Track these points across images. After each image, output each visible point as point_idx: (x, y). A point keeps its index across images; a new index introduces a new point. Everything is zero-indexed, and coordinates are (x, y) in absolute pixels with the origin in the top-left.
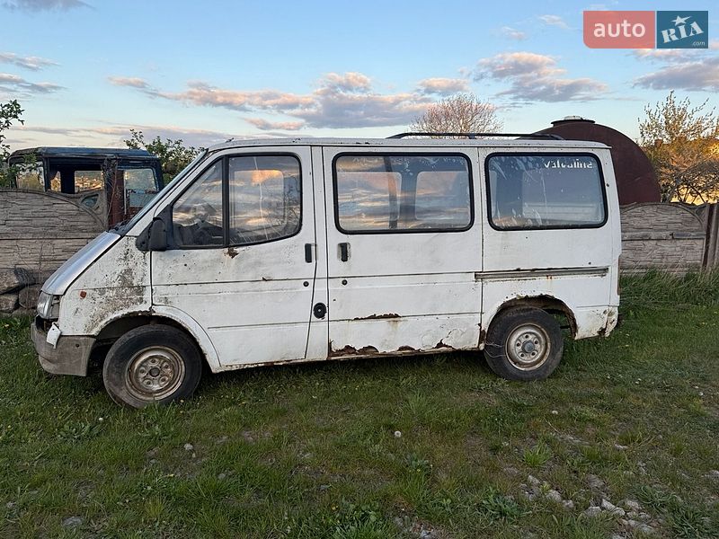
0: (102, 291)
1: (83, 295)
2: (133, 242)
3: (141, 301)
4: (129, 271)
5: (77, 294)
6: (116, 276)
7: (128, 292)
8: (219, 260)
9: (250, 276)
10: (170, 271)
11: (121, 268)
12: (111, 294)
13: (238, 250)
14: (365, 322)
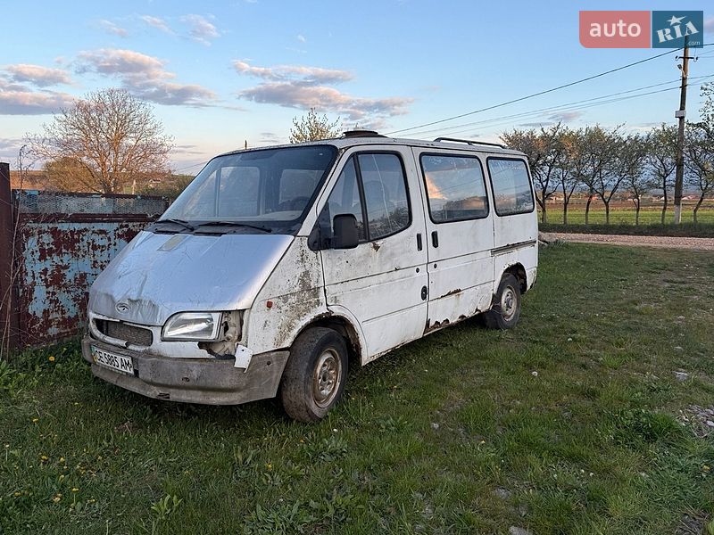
0: (285, 298)
1: (269, 305)
2: (305, 242)
3: (318, 303)
4: (306, 273)
5: (264, 305)
6: (297, 280)
7: (307, 295)
8: (368, 255)
9: (388, 268)
10: (338, 269)
11: (300, 272)
12: (293, 300)
13: (379, 243)
14: (445, 299)
